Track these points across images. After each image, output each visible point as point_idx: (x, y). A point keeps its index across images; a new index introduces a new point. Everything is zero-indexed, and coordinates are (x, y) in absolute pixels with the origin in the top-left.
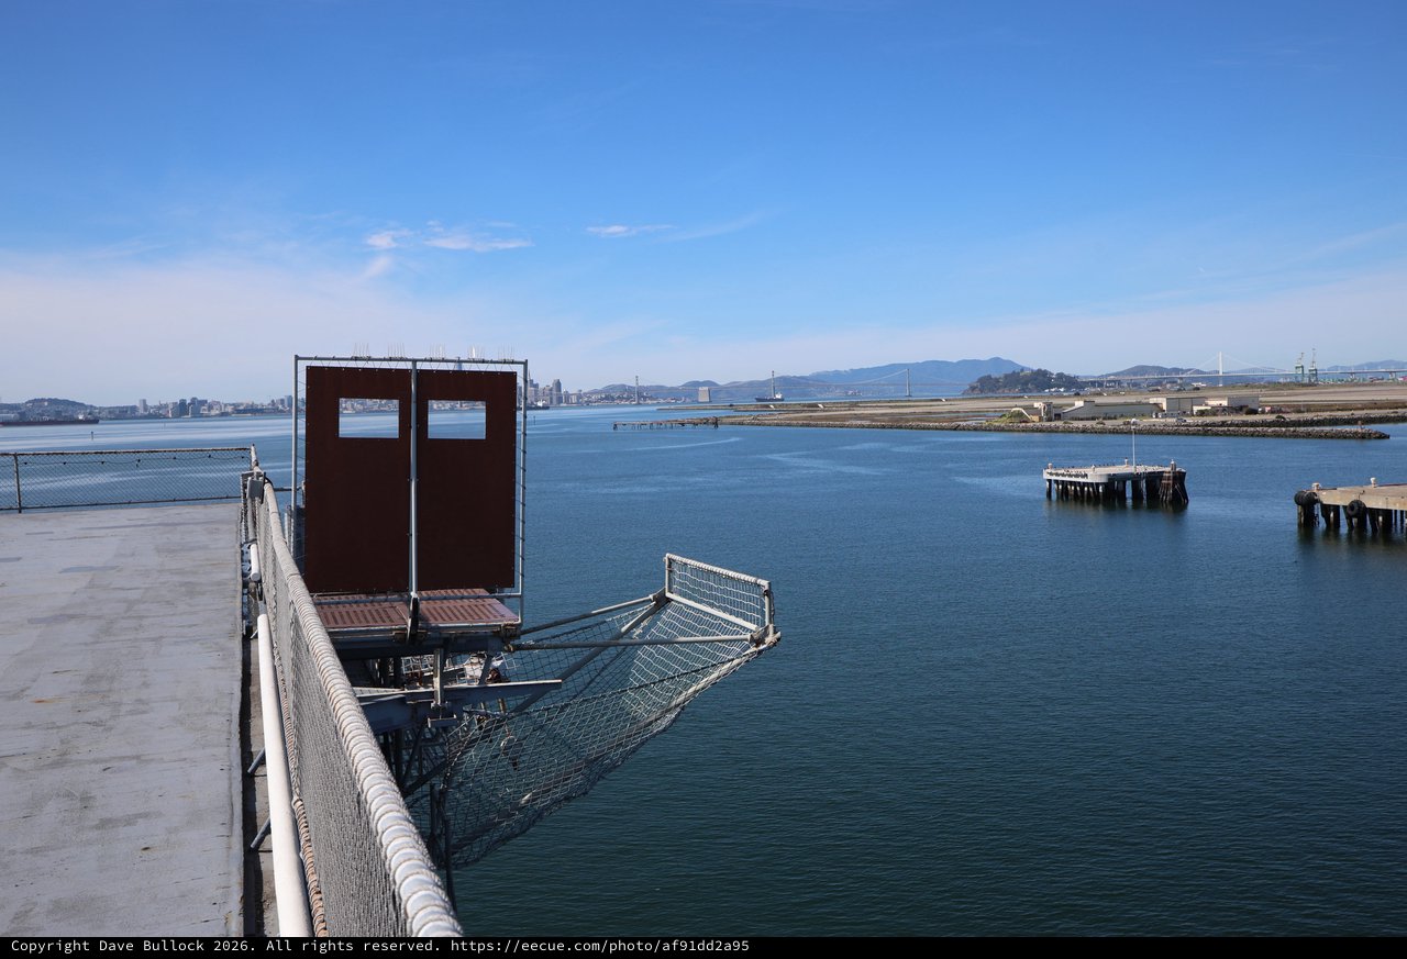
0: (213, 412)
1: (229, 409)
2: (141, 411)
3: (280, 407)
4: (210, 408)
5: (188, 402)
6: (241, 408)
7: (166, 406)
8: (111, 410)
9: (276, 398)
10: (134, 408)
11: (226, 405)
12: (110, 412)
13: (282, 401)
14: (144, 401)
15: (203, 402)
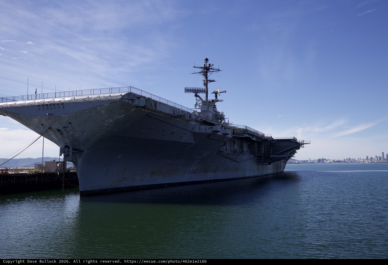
0: (327, 162)
1: (332, 161)
2: (309, 161)
3: (346, 161)
4: (327, 161)
5: (321, 159)
6: (335, 161)
7: (315, 160)
8: (302, 161)
9: (346, 158)
10: (307, 161)
11: (331, 160)
12: (301, 162)
13: (347, 159)
14: (310, 159)
15: (326, 159)
